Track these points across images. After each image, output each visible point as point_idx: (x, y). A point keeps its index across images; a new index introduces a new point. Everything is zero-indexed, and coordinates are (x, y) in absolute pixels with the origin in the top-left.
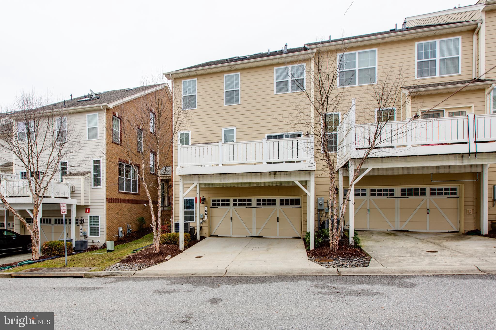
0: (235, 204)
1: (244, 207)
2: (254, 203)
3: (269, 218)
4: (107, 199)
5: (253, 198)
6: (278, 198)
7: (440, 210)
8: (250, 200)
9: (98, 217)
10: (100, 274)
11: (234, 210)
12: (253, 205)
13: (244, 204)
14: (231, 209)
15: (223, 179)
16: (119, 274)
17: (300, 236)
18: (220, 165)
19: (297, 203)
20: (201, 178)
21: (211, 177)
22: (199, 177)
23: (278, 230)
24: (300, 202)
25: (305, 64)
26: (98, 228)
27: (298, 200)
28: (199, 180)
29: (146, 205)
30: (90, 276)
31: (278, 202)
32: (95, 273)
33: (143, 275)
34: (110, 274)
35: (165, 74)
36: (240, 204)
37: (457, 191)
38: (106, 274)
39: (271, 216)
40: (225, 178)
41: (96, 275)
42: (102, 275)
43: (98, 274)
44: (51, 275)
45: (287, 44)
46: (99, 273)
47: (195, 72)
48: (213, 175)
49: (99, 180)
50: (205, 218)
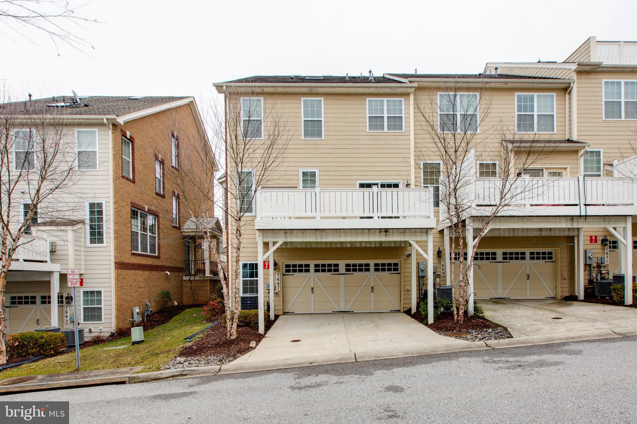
0: (317, 271)
1: (330, 274)
2: (342, 269)
3: (361, 288)
4: (115, 263)
5: (341, 263)
6: (372, 263)
7: (538, 275)
8: (337, 265)
9: (99, 293)
10: (160, 376)
11: (316, 278)
12: (340, 272)
13: (330, 271)
14: (312, 277)
15: (319, 237)
16: (195, 373)
17: (398, 309)
18: (318, 218)
19: (394, 268)
20: (289, 234)
21: (303, 233)
22: (286, 233)
23: (373, 302)
24: (399, 267)
25: (403, 99)
26: (100, 308)
27: (396, 265)
28: (286, 237)
29: (169, 273)
30: (140, 380)
31: (372, 268)
32: (150, 375)
33: (236, 370)
34: (179, 374)
35: (215, 85)
36: (323, 271)
37: (553, 256)
38: (171, 375)
39: (363, 285)
40: (322, 235)
41: (152, 377)
42: (163, 376)
43: (155, 375)
44: (62, 385)
45: (372, 71)
46: (158, 374)
47: (261, 88)
48: (305, 231)
49: (100, 234)
50: (277, 289)
